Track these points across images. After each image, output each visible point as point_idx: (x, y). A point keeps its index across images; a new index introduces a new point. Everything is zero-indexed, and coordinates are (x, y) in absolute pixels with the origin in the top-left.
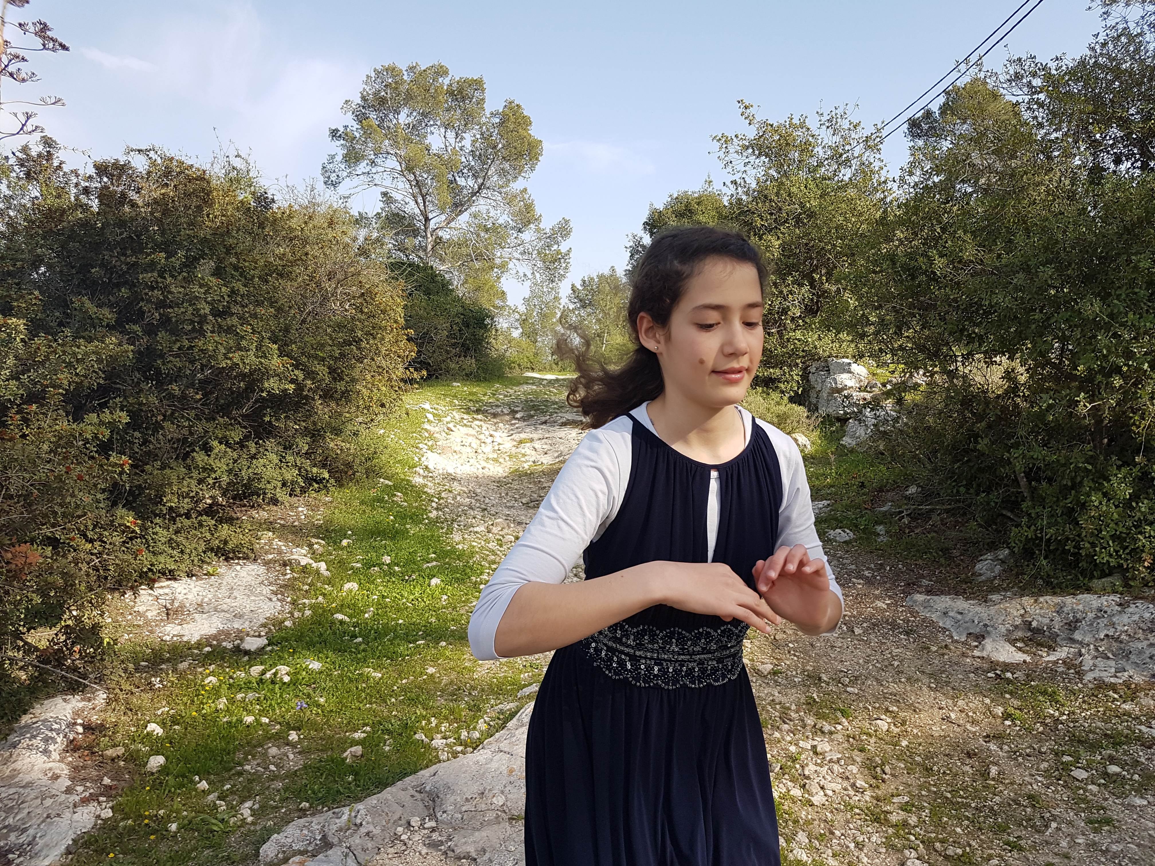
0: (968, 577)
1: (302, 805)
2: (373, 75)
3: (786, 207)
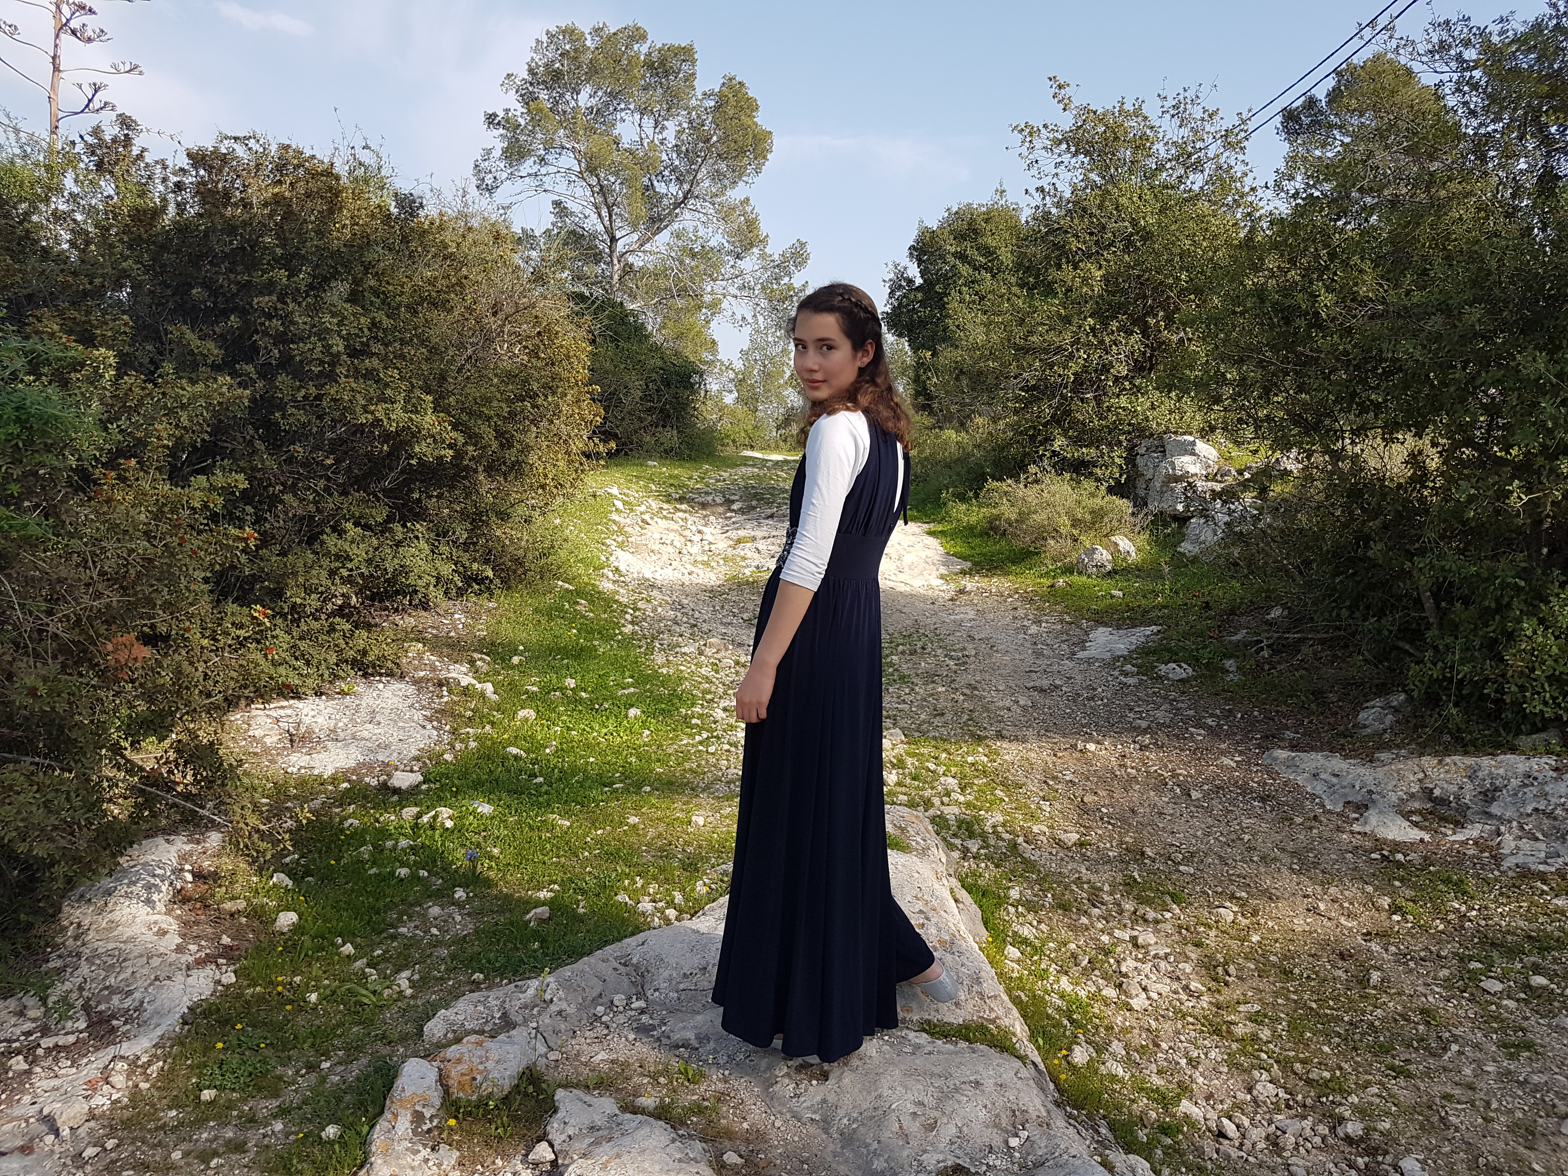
0: (1347, 729)
1: (475, 977)
2: (545, 39)
3: (1111, 225)
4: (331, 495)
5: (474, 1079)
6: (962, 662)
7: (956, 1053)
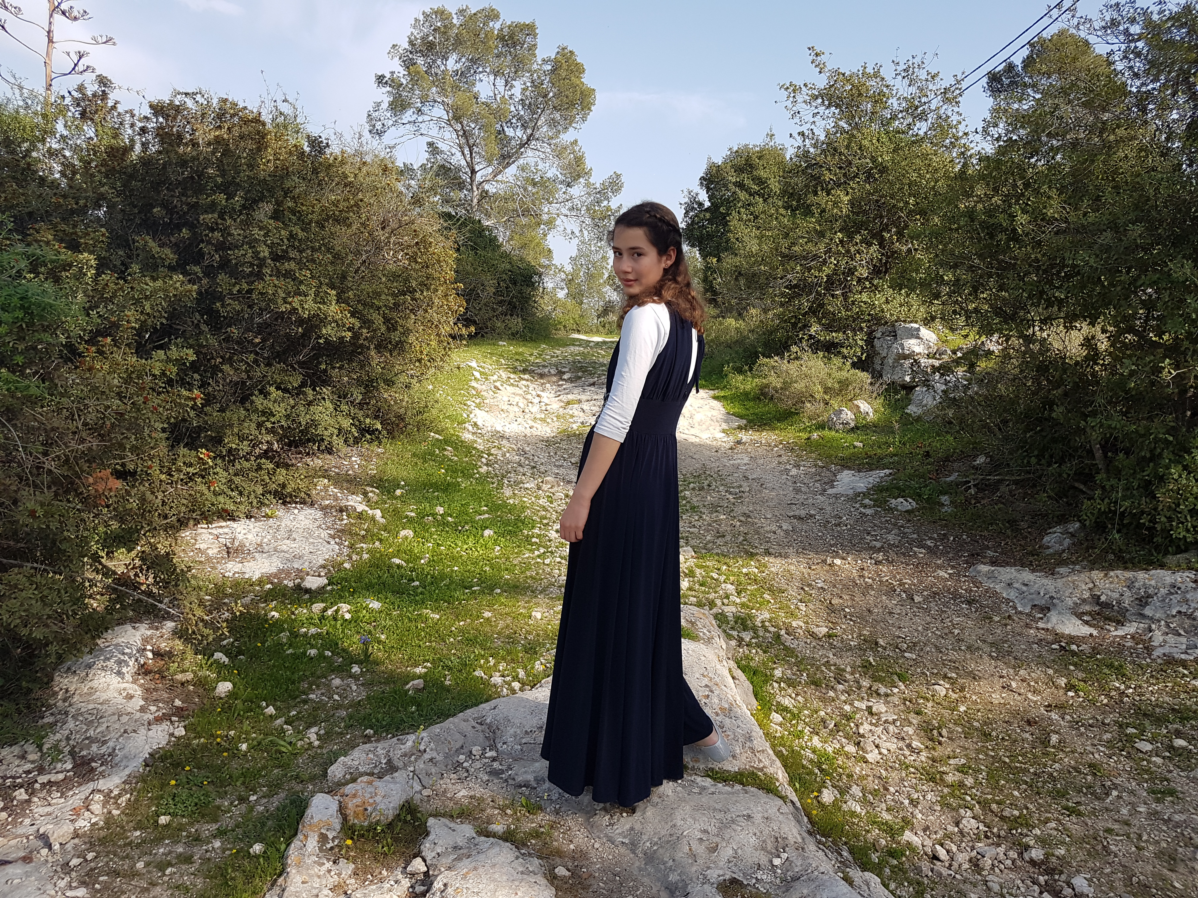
0: (1035, 550)
1: (367, 731)
2: (421, 18)
3: (856, 161)
4: (258, 366)
5: (366, 810)
6: (739, 497)
7: (733, 793)
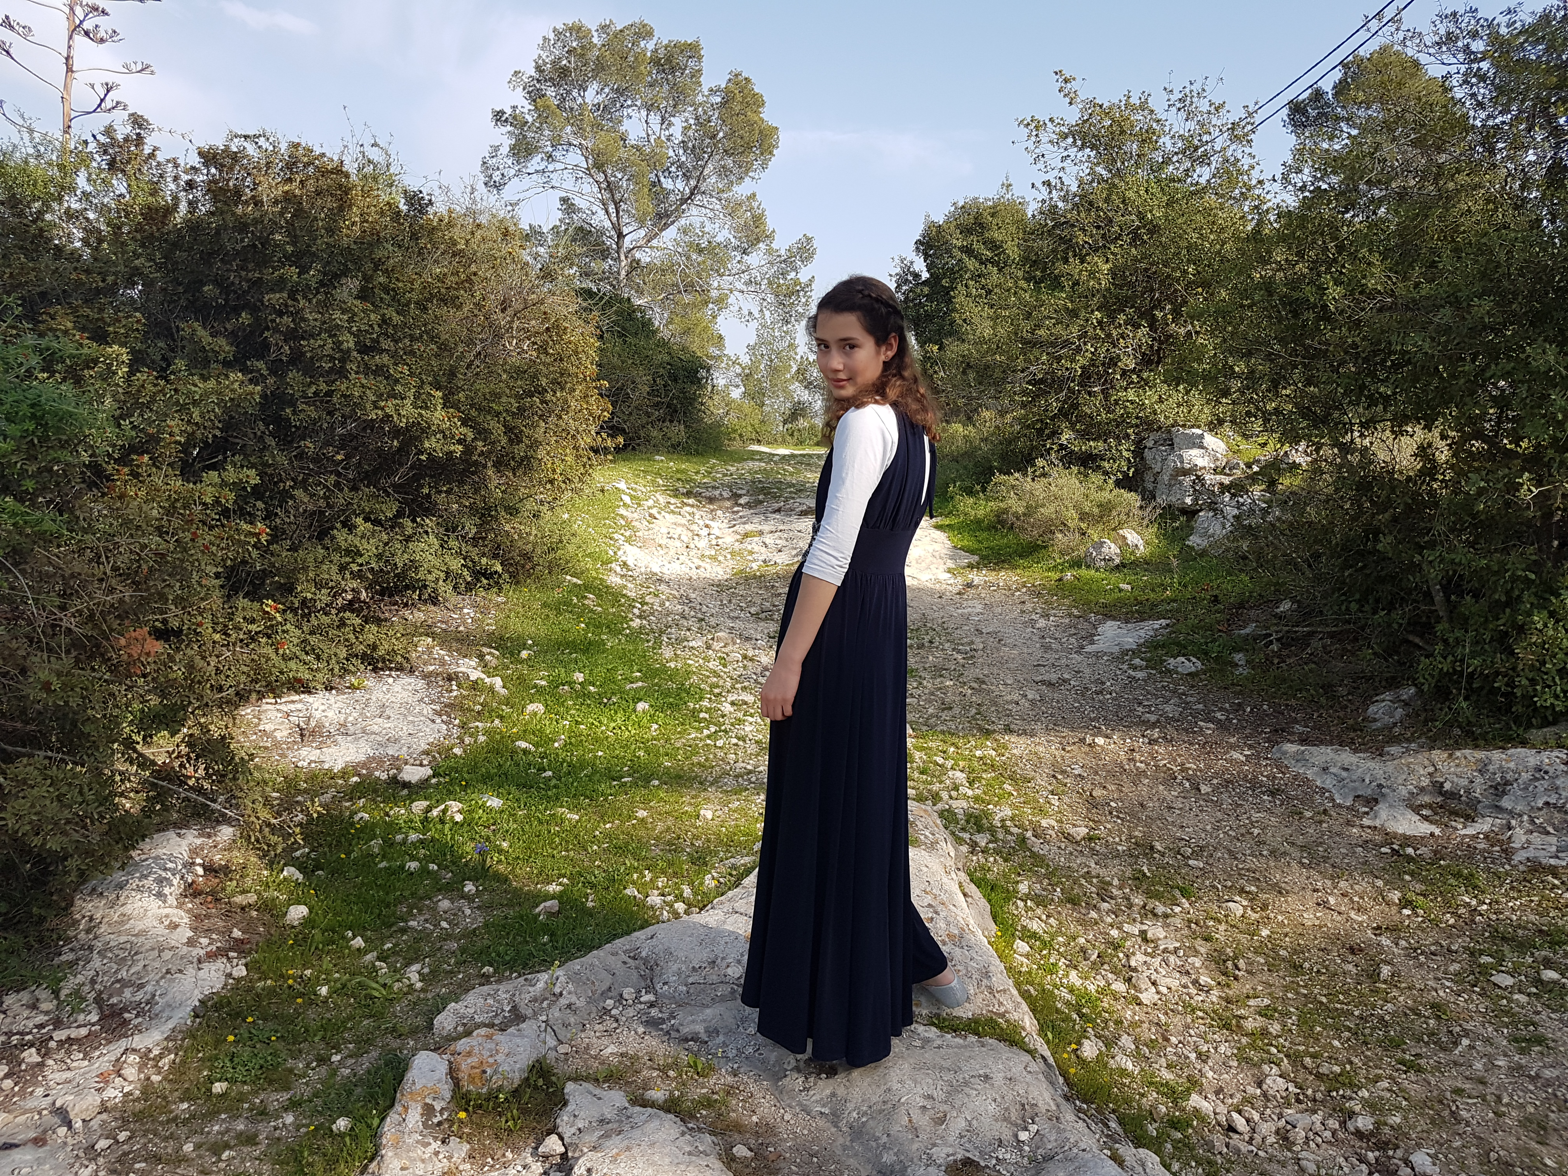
0: (1357, 723)
1: (485, 970)
2: (552, 36)
3: (1119, 219)
4: (341, 490)
5: (484, 1072)
6: (970, 656)
7: (965, 1047)
